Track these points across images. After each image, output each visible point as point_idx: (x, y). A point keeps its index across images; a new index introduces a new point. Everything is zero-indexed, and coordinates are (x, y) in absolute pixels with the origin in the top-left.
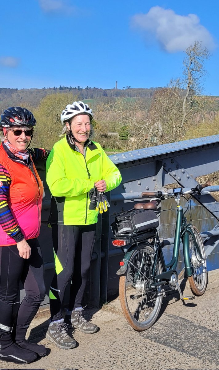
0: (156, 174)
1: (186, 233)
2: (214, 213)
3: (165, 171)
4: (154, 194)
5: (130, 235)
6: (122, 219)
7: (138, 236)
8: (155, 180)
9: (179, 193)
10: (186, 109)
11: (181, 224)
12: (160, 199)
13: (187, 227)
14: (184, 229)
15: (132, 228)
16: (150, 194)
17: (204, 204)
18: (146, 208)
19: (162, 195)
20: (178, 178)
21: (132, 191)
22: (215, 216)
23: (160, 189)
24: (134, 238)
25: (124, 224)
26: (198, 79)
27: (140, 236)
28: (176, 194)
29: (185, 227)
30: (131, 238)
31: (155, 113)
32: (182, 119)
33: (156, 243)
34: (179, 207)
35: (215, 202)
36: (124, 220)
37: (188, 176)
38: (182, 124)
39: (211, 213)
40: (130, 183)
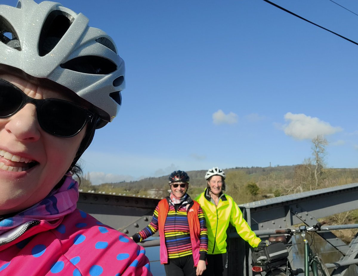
0: (286, 216)
1: (314, 262)
2: (337, 248)
3: (292, 214)
4: (285, 231)
5: (265, 262)
6: (259, 250)
7: (272, 264)
8: (285, 221)
9: (304, 229)
10: (317, 177)
11: (309, 255)
12: (290, 235)
13: (314, 257)
14: (311, 260)
15: (267, 257)
16: (282, 231)
17: (328, 240)
18: (277, 241)
19: (291, 231)
20: (303, 219)
21: (268, 229)
22: (338, 250)
23: (290, 227)
24: (269, 265)
25: (260, 254)
26: (323, 157)
27: (274, 264)
28: (301, 231)
29: (312, 257)
30: (267, 265)
31: (296, 180)
32: (315, 184)
33: (288, 270)
34: (305, 240)
35: (337, 238)
36: (260, 250)
37: (311, 217)
38: (316, 187)
39: (335, 247)
40: (266, 222)
